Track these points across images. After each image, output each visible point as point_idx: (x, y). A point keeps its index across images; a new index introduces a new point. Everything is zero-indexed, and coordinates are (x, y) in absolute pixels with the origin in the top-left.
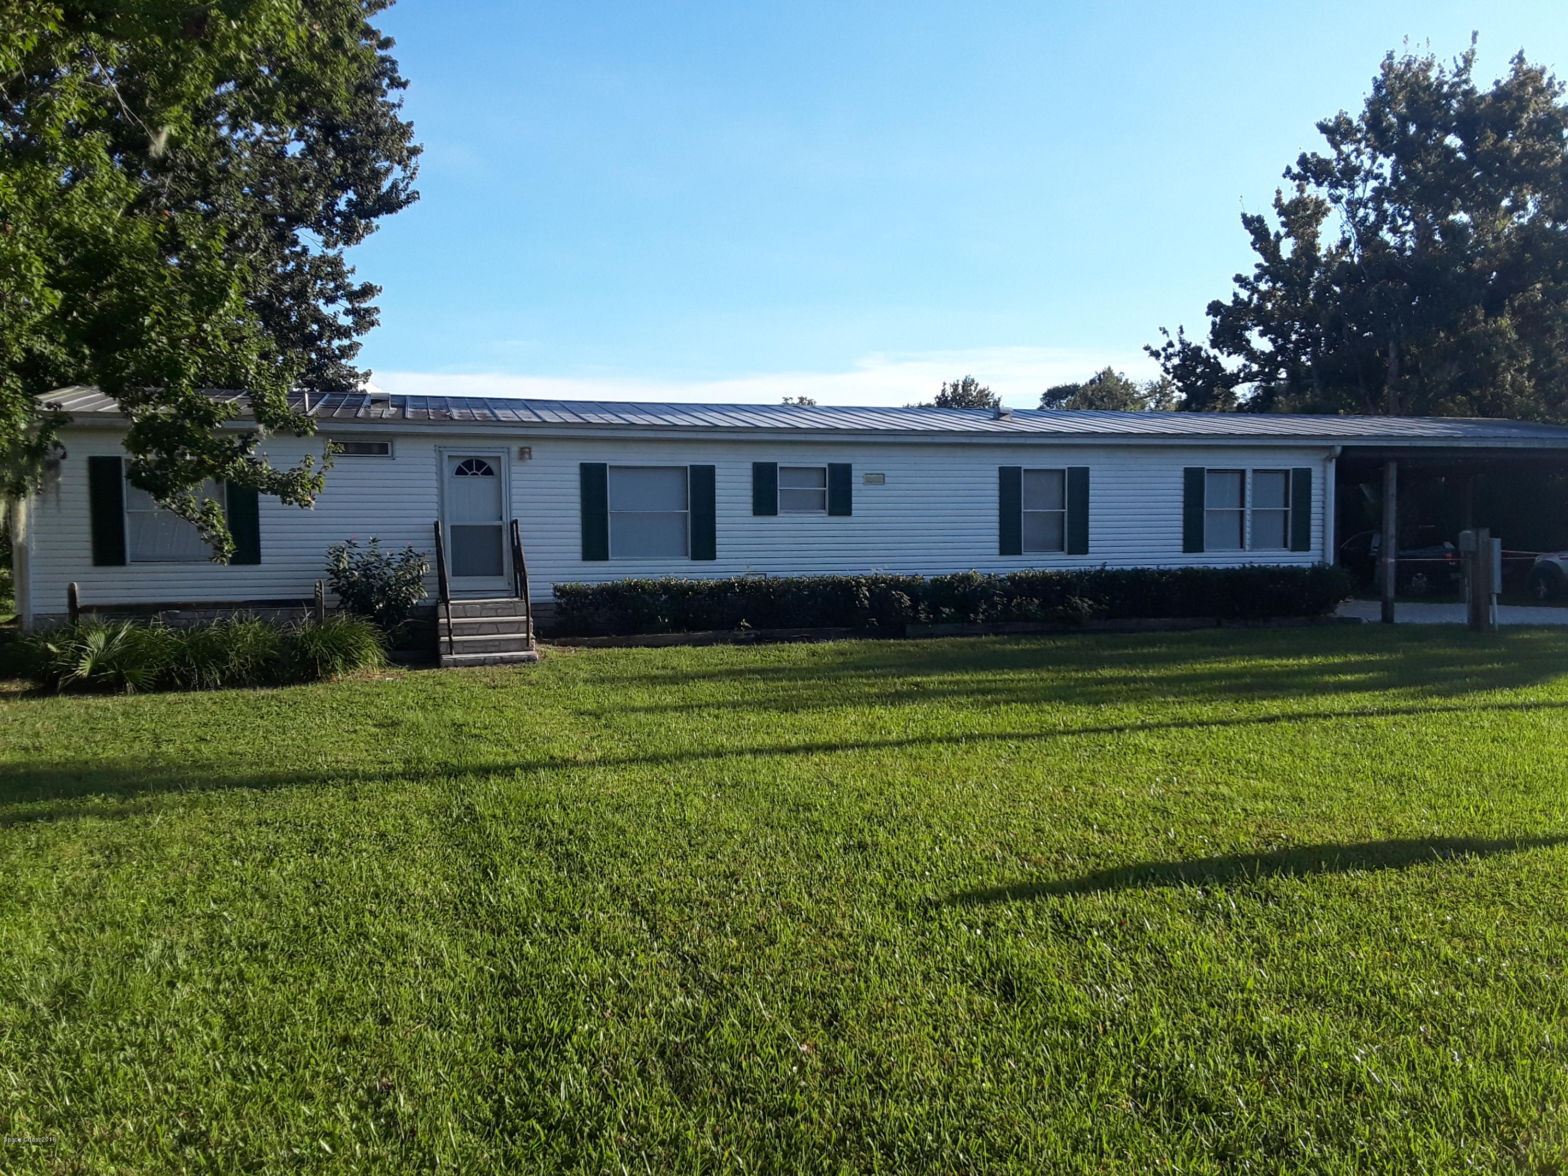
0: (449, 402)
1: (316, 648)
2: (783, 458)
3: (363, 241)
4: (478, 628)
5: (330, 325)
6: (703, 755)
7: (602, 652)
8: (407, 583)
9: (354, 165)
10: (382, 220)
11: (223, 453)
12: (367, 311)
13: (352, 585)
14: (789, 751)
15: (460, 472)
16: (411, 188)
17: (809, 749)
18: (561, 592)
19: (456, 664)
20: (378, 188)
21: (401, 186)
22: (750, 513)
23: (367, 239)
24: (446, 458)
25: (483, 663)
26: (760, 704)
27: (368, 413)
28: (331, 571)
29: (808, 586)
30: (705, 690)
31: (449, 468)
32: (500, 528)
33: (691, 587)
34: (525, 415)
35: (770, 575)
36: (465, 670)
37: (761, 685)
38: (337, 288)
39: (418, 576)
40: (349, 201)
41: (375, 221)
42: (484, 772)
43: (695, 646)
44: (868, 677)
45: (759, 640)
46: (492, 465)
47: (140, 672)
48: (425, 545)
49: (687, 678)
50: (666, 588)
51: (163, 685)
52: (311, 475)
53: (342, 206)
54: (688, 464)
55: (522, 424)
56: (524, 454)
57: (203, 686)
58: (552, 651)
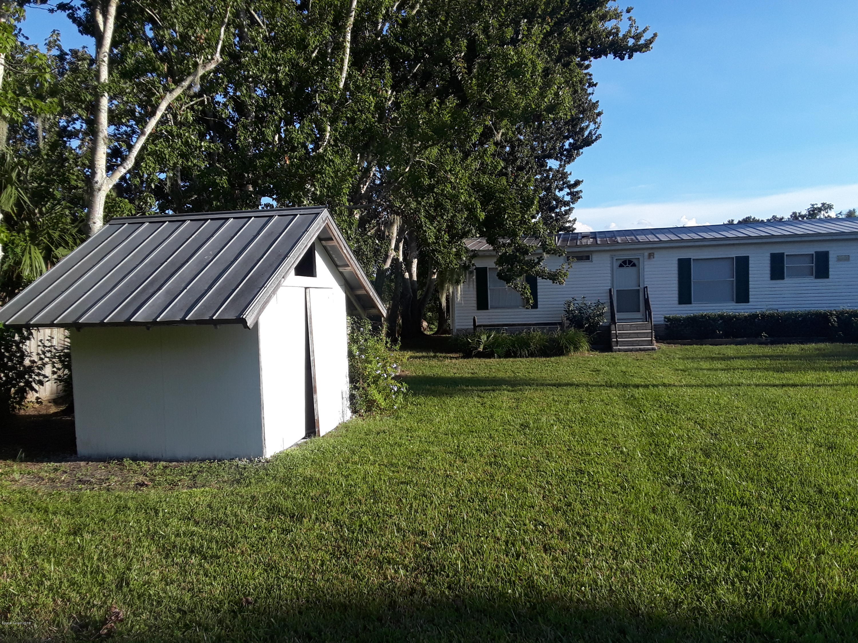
0: (616, 233)
1: (563, 341)
2: (787, 250)
3: (576, 160)
4: (629, 335)
5: (561, 201)
6: (732, 385)
7: (688, 347)
8: (598, 316)
9: (573, 127)
10: (585, 150)
11: (531, 265)
12: (577, 192)
13: (574, 317)
14: (774, 386)
15: (621, 266)
16: (598, 133)
17: (783, 385)
18: (667, 319)
19: (619, 350)
20: (583, 136)
21: (593, 132)
22: (769, 279)
23: (578, 159)
24: (615, 260)
25: (631, 350)
26: (765, 369)
27: (581, 243)
28: (566, 311)
29: (801, 315)
30: (738, 363)
31: (616, 264)
32: (639, 290)
33: (735, 316)
34: (651, 238)
35: (780, 310)
36: (624, 353)
37: (768, 362)
38: (564, 184)
39: (602, 313)
40: (570, 143)
41: (581, 151)
42: (637, 386)
43: (736, 345)
44: (828, 360)
45: (772, 343)
46: (635, 261)
47: (499, 350)
48: (605, 299)
49: (729, 358)
50: (721, 317)
51: (507, 355)
52: (563, 272)
53: (567, 146)
54: (734, 256)
55: (650, 242)
56: (651, 256)
57: (521, 356)
58: (663, 346)
